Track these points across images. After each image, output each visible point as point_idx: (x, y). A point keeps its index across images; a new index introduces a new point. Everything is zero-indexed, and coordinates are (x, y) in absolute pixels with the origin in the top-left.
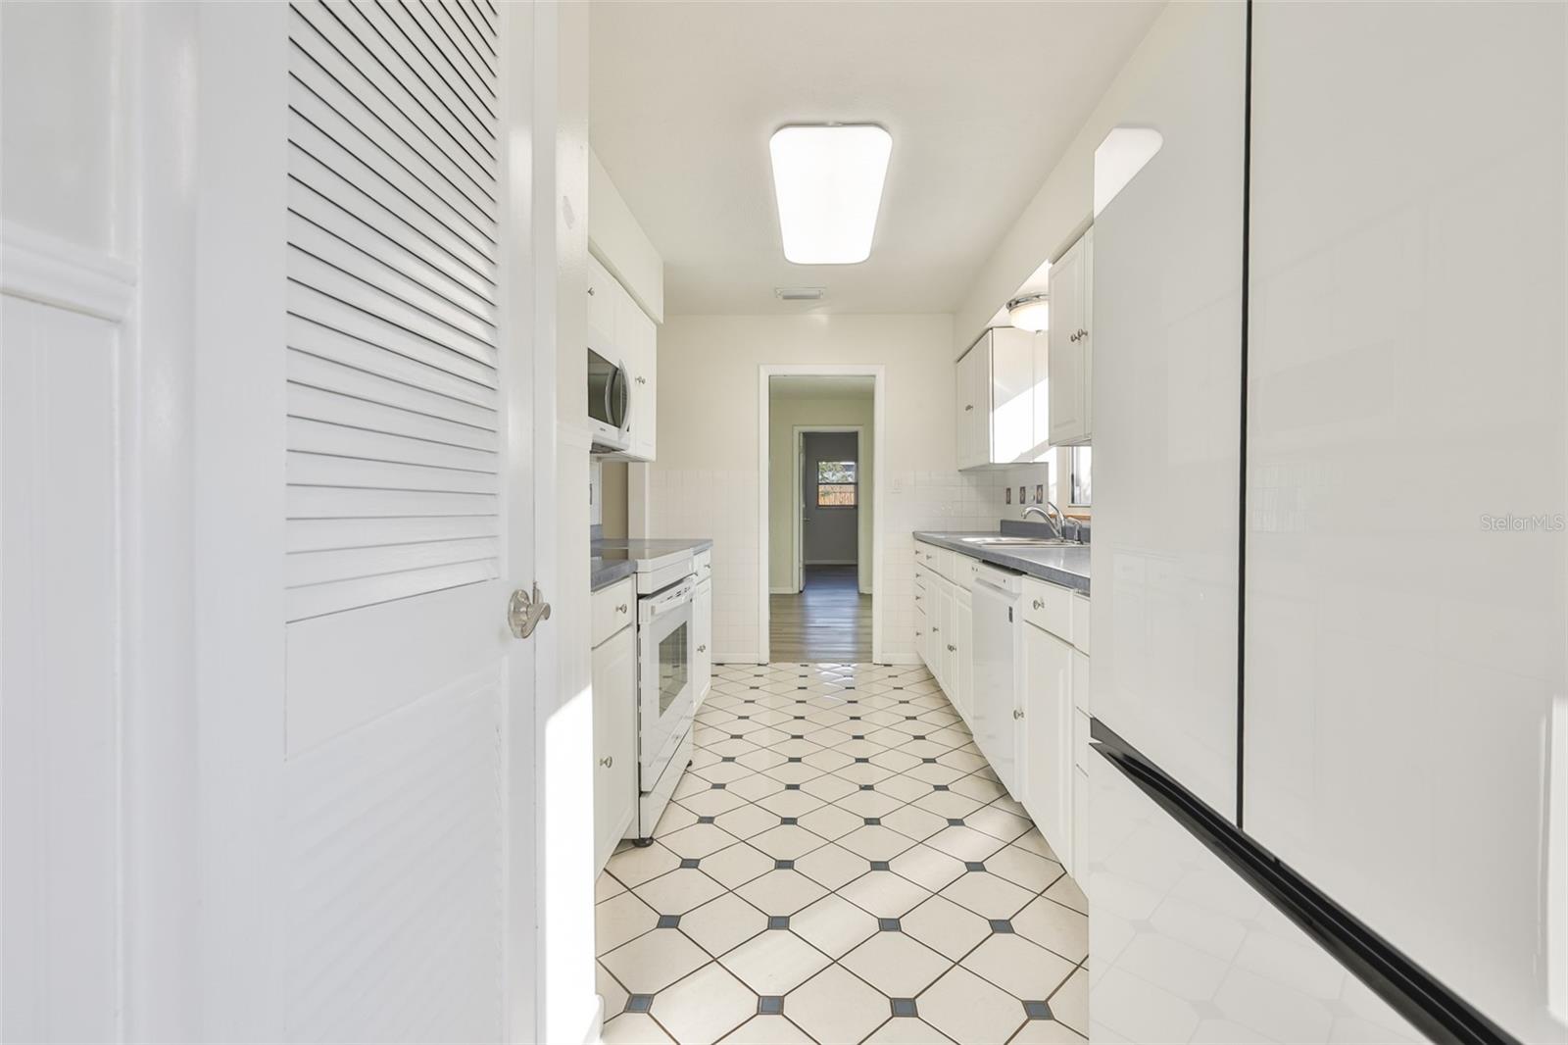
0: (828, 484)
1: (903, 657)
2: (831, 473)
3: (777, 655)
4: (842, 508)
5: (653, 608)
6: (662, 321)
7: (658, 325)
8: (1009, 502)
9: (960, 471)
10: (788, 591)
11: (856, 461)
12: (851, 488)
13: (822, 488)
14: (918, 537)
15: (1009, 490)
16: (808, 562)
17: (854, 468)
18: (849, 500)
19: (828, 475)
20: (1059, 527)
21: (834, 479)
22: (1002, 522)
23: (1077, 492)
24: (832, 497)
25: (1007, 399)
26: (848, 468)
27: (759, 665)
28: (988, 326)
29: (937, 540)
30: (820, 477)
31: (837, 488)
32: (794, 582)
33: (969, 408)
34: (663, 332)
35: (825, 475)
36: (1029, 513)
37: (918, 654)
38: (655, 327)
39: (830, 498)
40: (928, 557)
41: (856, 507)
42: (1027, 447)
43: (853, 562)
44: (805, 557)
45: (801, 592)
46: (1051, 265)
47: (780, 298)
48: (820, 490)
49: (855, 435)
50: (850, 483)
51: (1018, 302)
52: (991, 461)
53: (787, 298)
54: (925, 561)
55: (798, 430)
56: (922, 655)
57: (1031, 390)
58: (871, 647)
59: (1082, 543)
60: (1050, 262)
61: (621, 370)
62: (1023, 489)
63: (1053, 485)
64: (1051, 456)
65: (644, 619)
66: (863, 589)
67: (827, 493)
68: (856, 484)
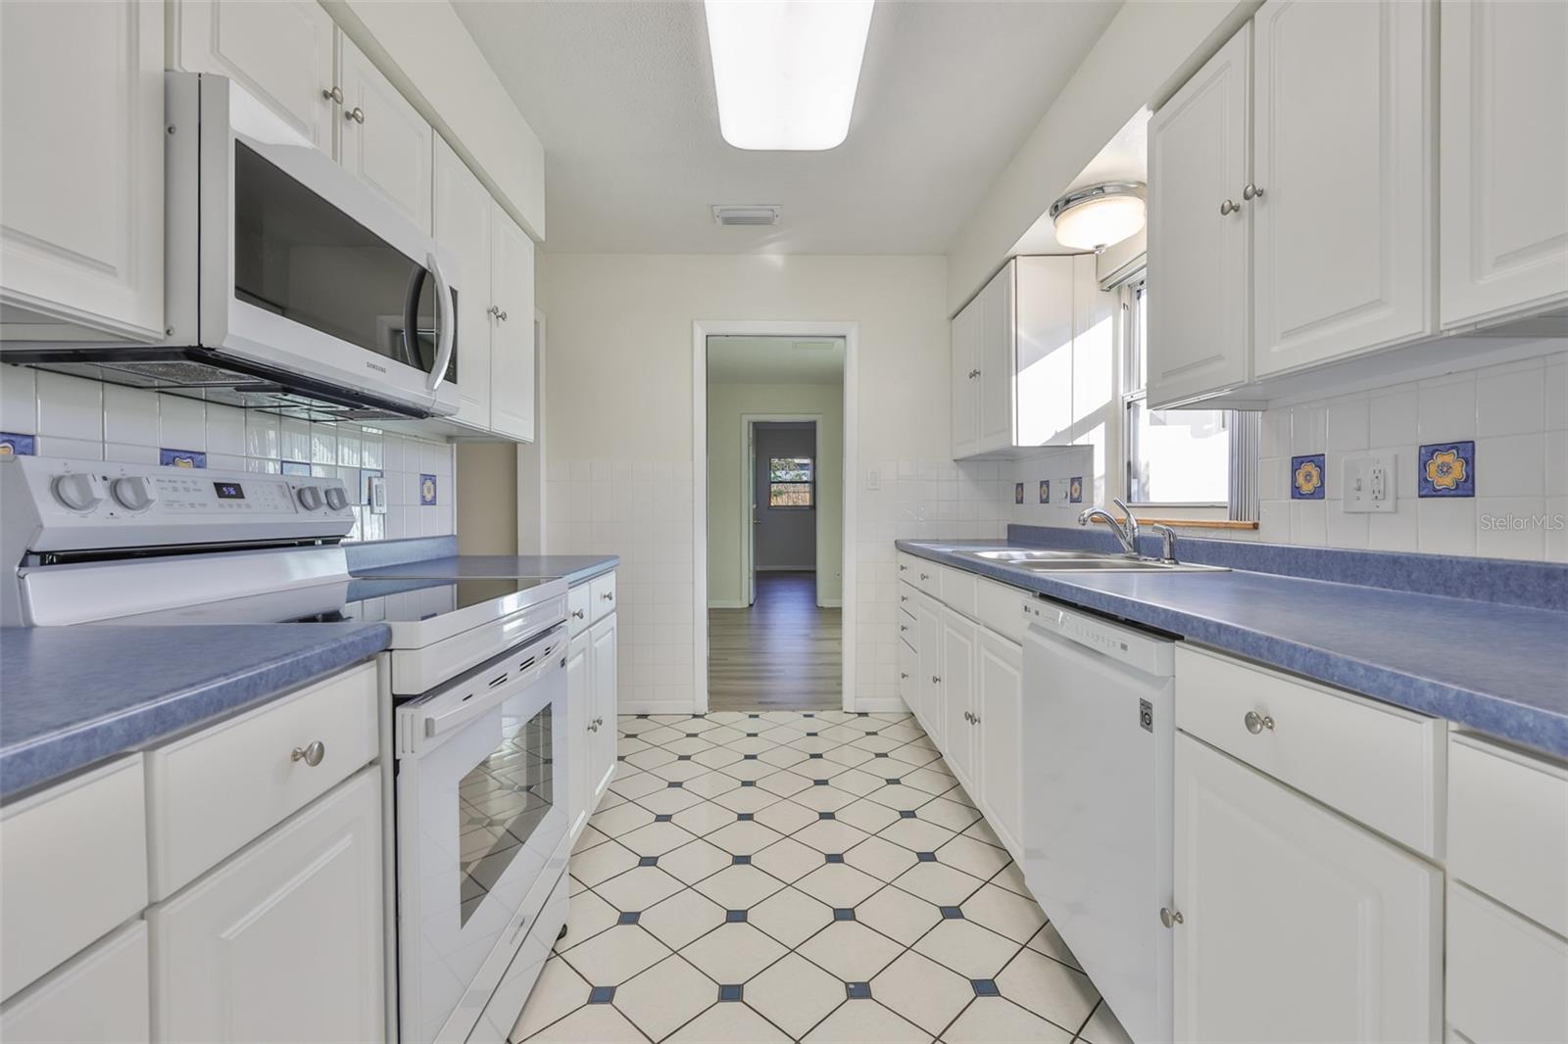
0: (781, 482)
1: (885, 705)
2: (784, 472)
3: (719, 698)
4: (796, 508)
5: (429, 723)
6: (544, 239)
7: (537, 243)
8: (1020, 501)
9: (955, 461)
10: (738, 605)
11: (814, 459)
12: (807, 487)
13: (774, 487)
14: (901, 547)
15: (1020, 486)
16: (758, 569)
17: (811, 467)
18: (805, 499)
19: (781, 474)
20: (1130, 538)
21: (788, 477)
22: (1009, 526)
23: (1134, 487)
24: (785, 497)
25: (1037, 356)
26: (802, 466)
27: (695, 716)
28: (1012, 252)
29: (922, 549)
30: (773, 475)
31: (791, 487)
32: (741, 594)
33: (974, 374)
34: (544, 251)
35: (778, 473)
36: (1065, 517)
37: (902, 699)
38: (532, 244)
39: (784, 499)
40: (923, 577)
41: (813, 507)
42: (1064, 424)
43: (811, 569)
44: (755, 564)
45: (751, 605)
46: (1151, 113)
47: (719, 221)
48: (772, 490)
49: (814, 424)
50: (806, 482)
51: (1068, 202)
52: (1014, 444)
53: (728, 221)
54: (918, 582)
55: (746, 419)
56: (907, 700)
57: (1071, 342)
58: (840, 684)
59: (1177, 563)
60: (1149, 109)
61: (432, 275)
62: (1045, 484)
63: (1101, 478)
64: (1097, 437)
65: (408, 749)
66: (824, 601)
67: (780, 493)
68: (813, 483)
